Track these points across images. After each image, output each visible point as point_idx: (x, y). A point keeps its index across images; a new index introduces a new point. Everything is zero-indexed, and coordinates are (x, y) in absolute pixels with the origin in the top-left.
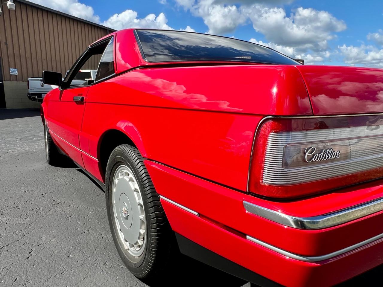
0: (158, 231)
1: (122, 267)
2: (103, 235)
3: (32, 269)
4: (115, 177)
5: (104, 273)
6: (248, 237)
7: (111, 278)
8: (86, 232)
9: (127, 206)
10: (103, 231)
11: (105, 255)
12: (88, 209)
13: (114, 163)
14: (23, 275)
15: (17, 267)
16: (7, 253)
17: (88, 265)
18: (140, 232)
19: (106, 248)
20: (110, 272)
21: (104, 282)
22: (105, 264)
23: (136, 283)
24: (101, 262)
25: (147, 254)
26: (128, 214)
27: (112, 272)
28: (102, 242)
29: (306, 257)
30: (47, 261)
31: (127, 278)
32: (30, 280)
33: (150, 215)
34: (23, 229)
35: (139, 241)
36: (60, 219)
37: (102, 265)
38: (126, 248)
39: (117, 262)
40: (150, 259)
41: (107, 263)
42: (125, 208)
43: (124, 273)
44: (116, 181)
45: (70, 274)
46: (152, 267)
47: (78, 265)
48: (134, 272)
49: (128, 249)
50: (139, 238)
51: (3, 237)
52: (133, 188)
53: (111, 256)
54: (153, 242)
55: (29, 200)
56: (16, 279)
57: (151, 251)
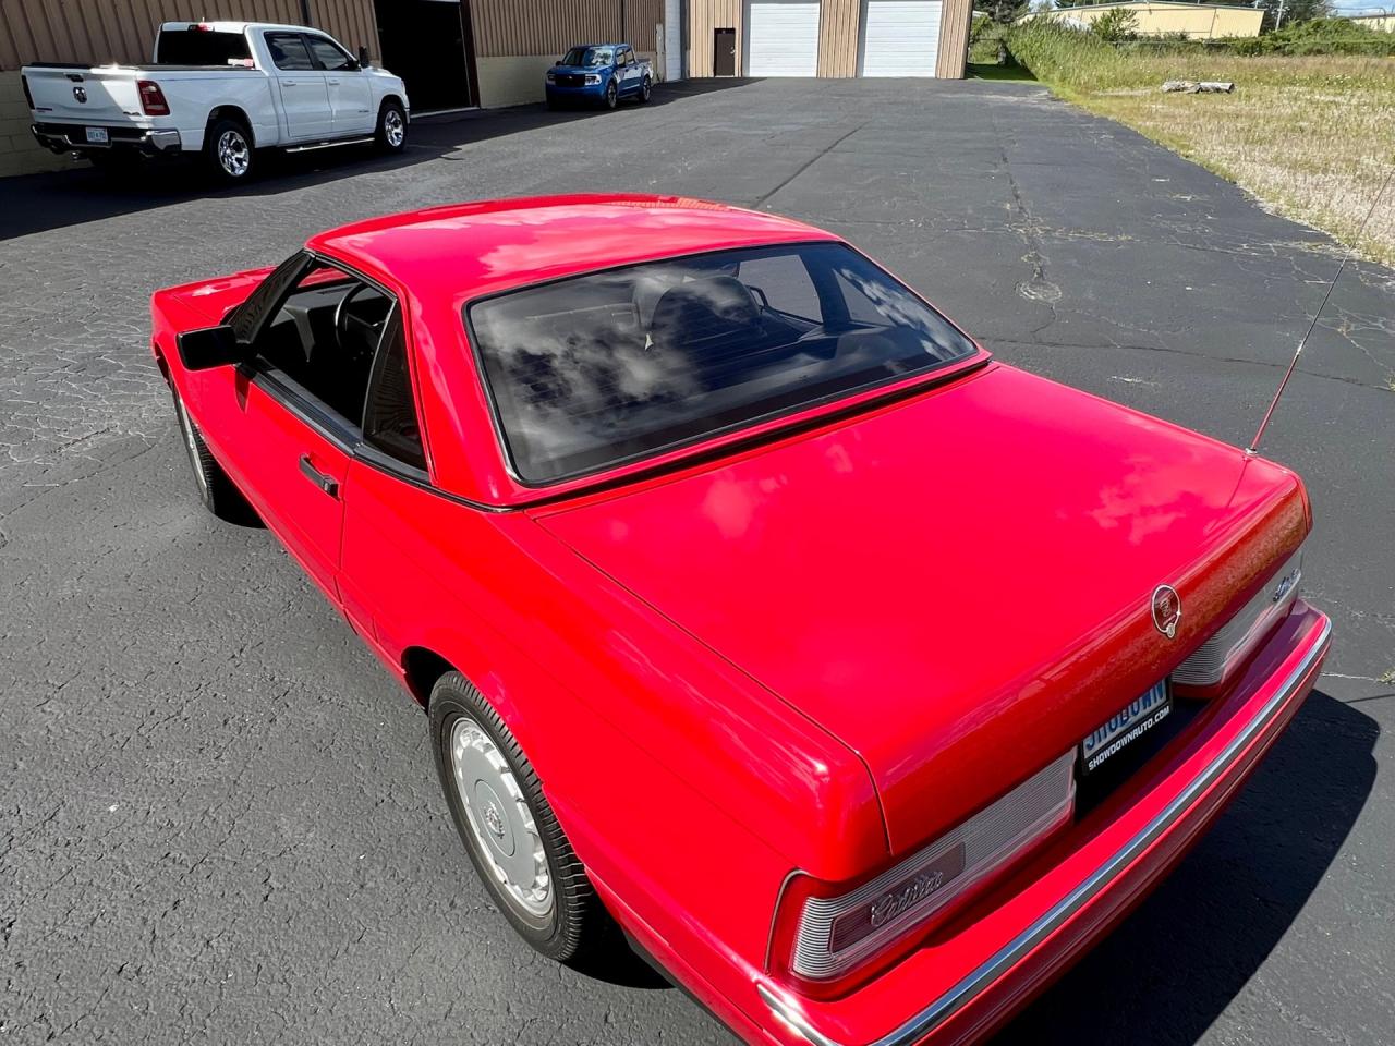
2: (429, 808)
3: (286, 934)
5: (456, 933)
7: (475, 946)
8: (386, 799)
9: (495, 809)
10: (427, 795)
11: (447, 875)
12: (372, 710)
14: (272, 953)
15: (251, 929)
16: (210, 886)
17: (416, 911)
18: (535, 860)
19: (447, 852)
20: (468, 930)
21: (461, 959)
22: (452, 904)
24: (443, 898)
27: (474, 928)
28: (433, 832)
30: (315, 905)
31: (510, 944)
32: (293, 966)
34: (223, 800)
36: (308, 754)
37: (446, 908)
39: (479, 896)
41: (458, 902)
43: (501, 927)
44: (459, 753)
45: (379, 941)
47: (392, 914)
51: (182, 834)
52: (497, 767)
53: (463, 879)
55: (203, 683)
56: (259, 967)
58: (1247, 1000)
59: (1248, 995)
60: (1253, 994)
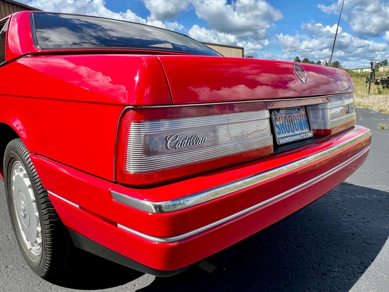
0: (51, 227)
1: (26, 268)
2: (9, 237)
4: (12, 174)
5: (4, 277)
6: (119, 225)
7: (12, 281)
9: (24, 204)
10: (10, 233)
11: (8, 257)
13: (9, 159)
18: (37, 230)
19: (11, 250)
20: (11, 275)
21: (3, 286)
22: (7, 267)
23: (39, 282)
24: (3, 265)
25: (43, 252)
26: (26, 213)
27: (14, 274)
28: (7, 244)
29: (163, 239)
31: (30, 279)
33: (42, 211)
35: (37, 239)
37: (3, 268)
38: (29, 248)
39: (21, 263)
40: (46, 257)
41: (10, 266)
42: (23, 206)
43: (27, 273)
44: (14, 178)
46: (50, 264)
48: (35, 272)
49: (31, 249)
50: (37, 237)
52: (27, 185)
53: (15, 258)
54: (47, 238)
57: (47, 248)
58: (369, 274)
59: (369, 273)
60: (370, 272)
